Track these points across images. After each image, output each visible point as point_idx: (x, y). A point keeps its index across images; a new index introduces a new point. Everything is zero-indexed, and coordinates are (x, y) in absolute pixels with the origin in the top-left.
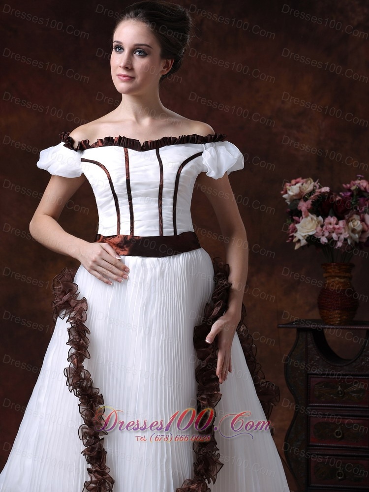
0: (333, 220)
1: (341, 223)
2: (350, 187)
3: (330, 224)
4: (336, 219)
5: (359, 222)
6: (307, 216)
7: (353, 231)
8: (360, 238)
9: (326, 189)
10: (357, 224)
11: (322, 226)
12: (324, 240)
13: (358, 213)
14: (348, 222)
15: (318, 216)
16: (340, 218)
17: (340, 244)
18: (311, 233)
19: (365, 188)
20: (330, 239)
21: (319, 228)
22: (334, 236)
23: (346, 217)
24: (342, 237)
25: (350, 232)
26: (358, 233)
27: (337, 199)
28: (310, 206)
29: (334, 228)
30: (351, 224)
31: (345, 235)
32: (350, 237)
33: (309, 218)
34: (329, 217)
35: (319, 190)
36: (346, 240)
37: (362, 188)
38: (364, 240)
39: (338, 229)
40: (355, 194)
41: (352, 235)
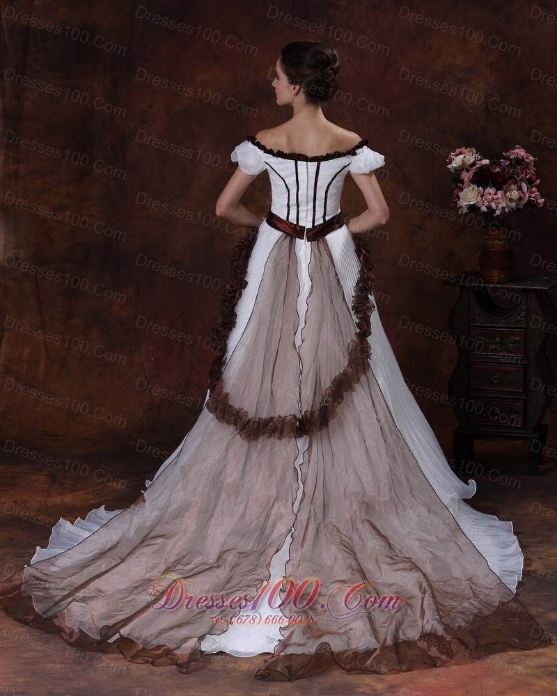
0: (492, 190)
1: (500, 193)
2: (509, 155)
3: (490, 194)
4: (495, 189)
5: (516, 192)
6: (469, 186)
7: (511, 200)
8: (517, 205)
9: (486, 162)
10: (515, 194)
11: (482, 196)
12: (484, 209)
13: (515, 183)
14: (505, 192)
15: (478, 187)
16: (498, 189)
17: (498, 213)
18: (472, 203)
19: (523, 157)
20: (489, 207)
21: (480, 198)
22: (493, 205)
23: (505, 187)
24: (500, 206)
25: (508, 201)
26: (515, 201)
27: (496, 170)
28: (471, 177)
29: (493, 199)
30: (508, 194)
31: (503, 204)
32: (508, 206)
33: (471, 188)
34: (489, 188)
35: (480, 162)
36: (503, 208)
37: (520, 158)
38: (521, 207)
39: (497, 199)
40: (513, 162)
41: (509, 204)
